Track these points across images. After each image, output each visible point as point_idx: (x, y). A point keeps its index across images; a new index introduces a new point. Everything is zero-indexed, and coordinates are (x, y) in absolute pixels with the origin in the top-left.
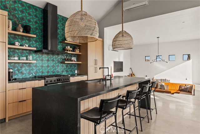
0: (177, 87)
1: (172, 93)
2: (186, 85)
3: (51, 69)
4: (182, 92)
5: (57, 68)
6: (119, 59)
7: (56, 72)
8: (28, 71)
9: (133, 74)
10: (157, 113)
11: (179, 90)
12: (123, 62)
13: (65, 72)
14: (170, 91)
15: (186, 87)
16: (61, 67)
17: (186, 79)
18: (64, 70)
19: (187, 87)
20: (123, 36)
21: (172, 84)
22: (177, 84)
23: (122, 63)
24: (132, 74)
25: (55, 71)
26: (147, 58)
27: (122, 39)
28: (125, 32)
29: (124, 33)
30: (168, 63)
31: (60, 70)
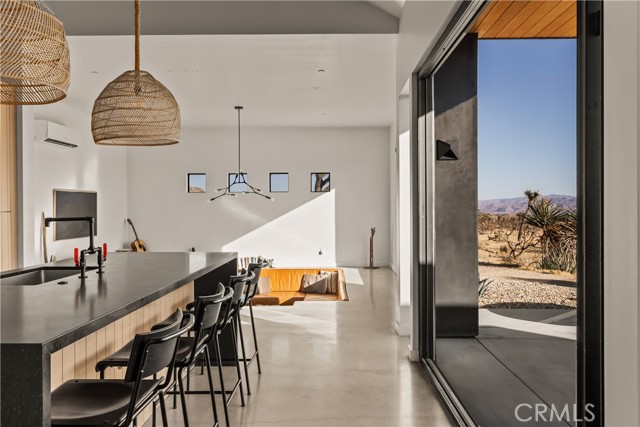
0: (294, 280)
1: (281, 302)
2: (319, 273)
4: (308, 297)
6: (80, 181)
9: (140, 246)
10: (260, 372)
11: (300, 291)
12: (95, 194)
14: (274, 296)
15: (319, 279)
17: (320, 253)
19: (324, 277)
20: (138, 90)
21: (282, 271)
22: (295, 270)
23: (90, 199)
24: (137, 245)
26: (196, 182)
27: (135, 105)
28: (148, 75)
29: (143, 79)
30: (272, 199)
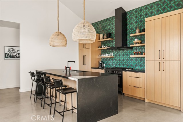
3: (125, 63)
5: (130, 62)
7: (130, 66)
8: (112, 63)
13: (139, 66)
16: (135, 61)
18: (138, 64)
25: (129, 64)
31: (134, 64)
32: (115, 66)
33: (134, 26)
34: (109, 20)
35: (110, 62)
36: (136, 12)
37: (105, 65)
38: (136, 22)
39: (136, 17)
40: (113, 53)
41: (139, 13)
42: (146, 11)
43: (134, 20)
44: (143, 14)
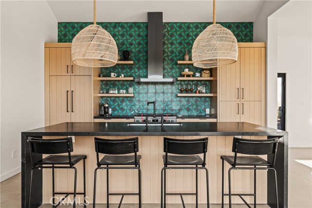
5: (169, 103)
7: (169, 110)
8: (129, 107)
13: (185, 110)
16: (178, 103)
18: (183, 107)
25: (167, 108)
31: (176, 107)
32: (137, 112)
33: (176, 48)
34: (123, 27)
35: (124, 104)
36: (180, 27)
37: (112, 110)
38: (180, 44)
39: (180, 35)
40: (134, 89)
41: (184, 31)
42: (196, 31)
43: (176, 40)
44: (191, 34)
